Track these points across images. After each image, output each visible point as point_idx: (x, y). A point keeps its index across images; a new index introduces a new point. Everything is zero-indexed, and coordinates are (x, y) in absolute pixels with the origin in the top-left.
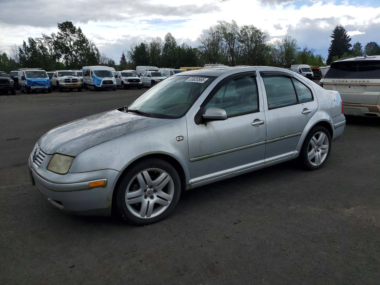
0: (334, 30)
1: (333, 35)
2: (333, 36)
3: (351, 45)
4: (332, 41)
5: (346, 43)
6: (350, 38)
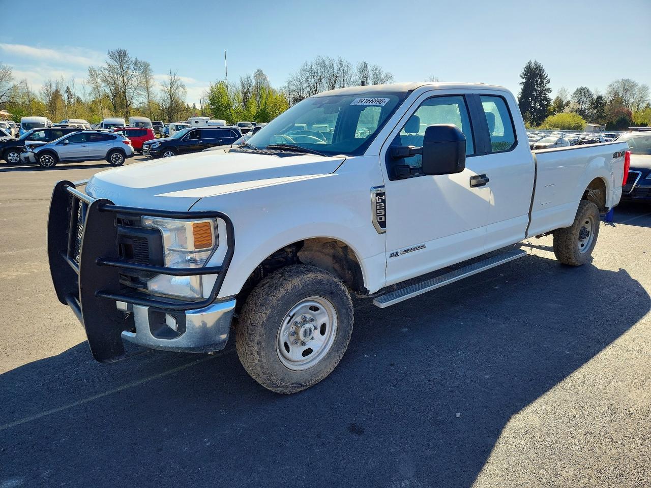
0: (525, 67)
2: (524, 76)
4: (523, 83)
5: (544, 87)
6: (548, 79)
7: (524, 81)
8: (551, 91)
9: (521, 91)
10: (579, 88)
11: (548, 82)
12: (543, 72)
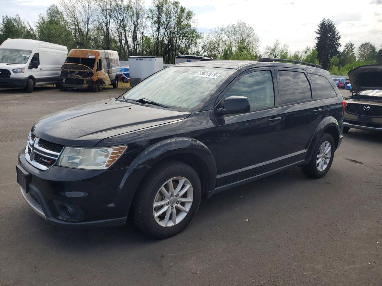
0: (320, 24)
1: (318, 30)
2: (319, 32)
3: (340, 44)
4: (318, 38)
5: (335, 42)
6: (339, 35)
7: (319, 36)
8: (341, 46)
9: (315, 45)
10: (364, 43)
11: (339, 38)
12: (335, 30)
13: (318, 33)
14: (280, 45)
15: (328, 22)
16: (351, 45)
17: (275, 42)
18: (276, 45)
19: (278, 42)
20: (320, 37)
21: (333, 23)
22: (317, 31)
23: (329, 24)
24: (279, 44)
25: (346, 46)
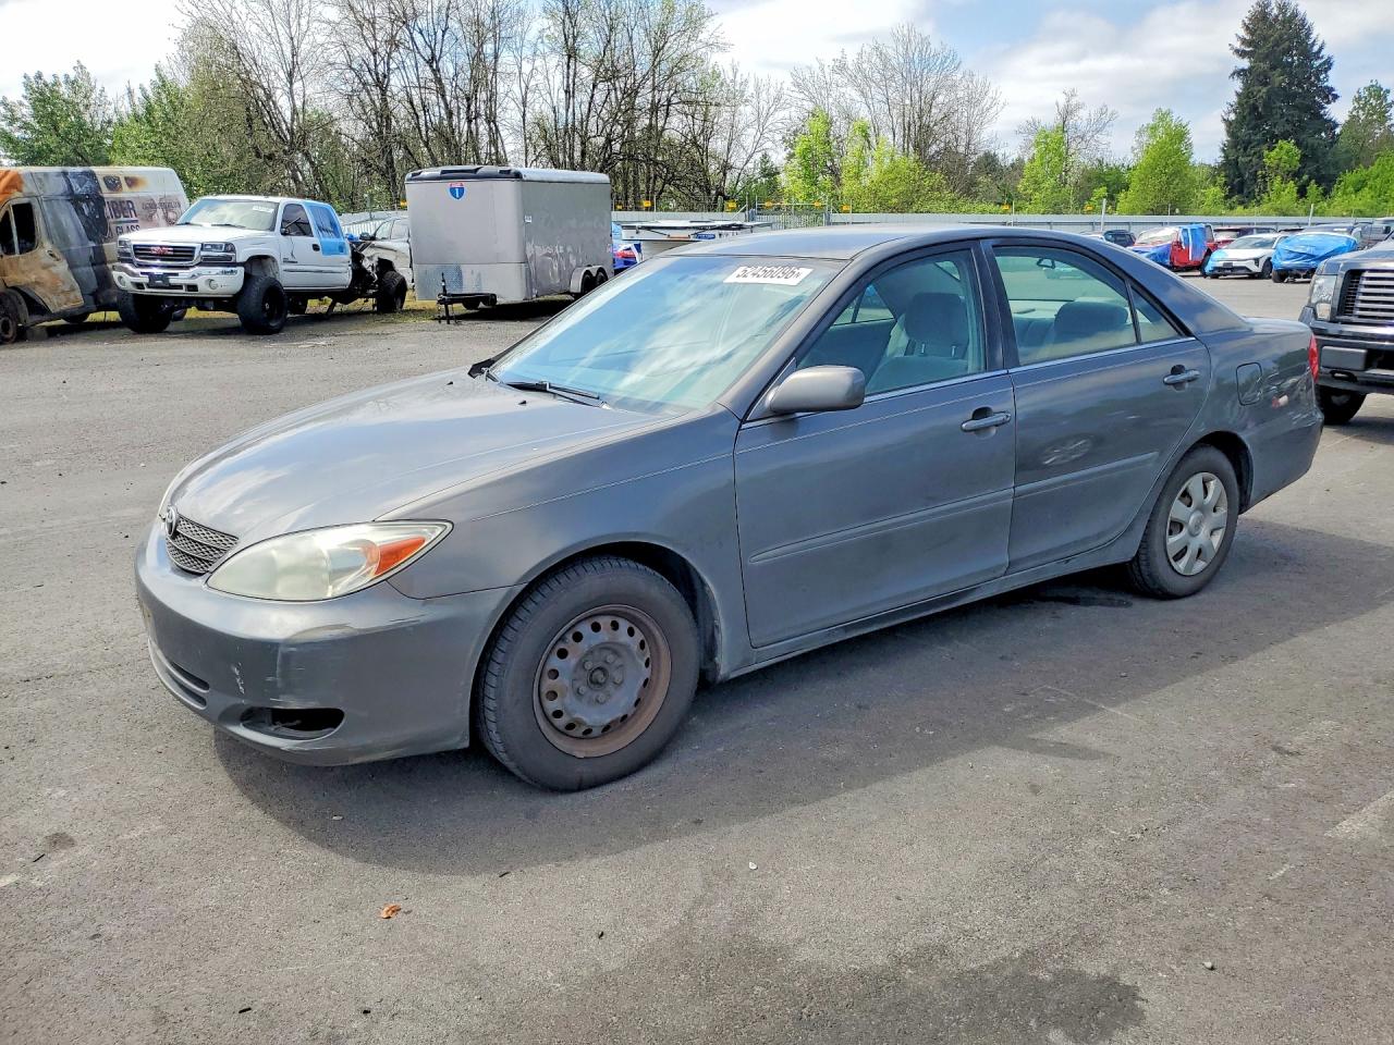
13: (1242, 54)
14: (1083, 113)
15: (1282, 8)
16: (1378, 92)
17: (1062, 100)
18: (1067, 113)
19: (1074, 101)
20: (1251, 69)
21: (1301, 10)
22: (1238, 45)
23: (1284, 14)
24: (1079, 107)
25: (1358, 99)
